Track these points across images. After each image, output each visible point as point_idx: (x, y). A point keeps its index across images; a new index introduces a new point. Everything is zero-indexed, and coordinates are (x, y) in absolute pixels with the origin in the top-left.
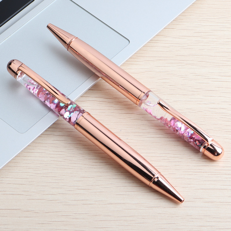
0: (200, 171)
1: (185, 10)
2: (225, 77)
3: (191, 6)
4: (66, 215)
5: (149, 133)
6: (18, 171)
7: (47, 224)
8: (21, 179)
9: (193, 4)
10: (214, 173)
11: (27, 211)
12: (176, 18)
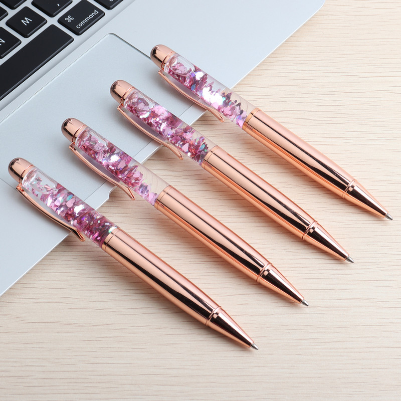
0: (299, 266)
1: (276, 50)
2: (331, 139)
3: (283, 44)
4: (120, 328)
5: (230, 216)
6: (55, 271)
7: (95, 342)
8: (60, 282)
9: (286, 41)
10: (318, 268)
11: (68, 324)
12: (264, 60)
